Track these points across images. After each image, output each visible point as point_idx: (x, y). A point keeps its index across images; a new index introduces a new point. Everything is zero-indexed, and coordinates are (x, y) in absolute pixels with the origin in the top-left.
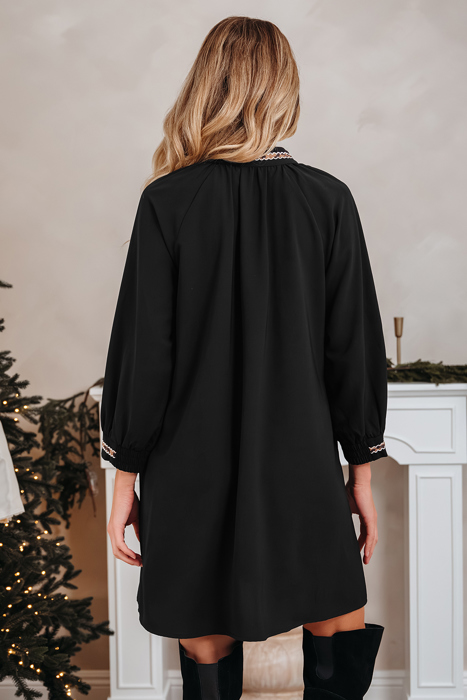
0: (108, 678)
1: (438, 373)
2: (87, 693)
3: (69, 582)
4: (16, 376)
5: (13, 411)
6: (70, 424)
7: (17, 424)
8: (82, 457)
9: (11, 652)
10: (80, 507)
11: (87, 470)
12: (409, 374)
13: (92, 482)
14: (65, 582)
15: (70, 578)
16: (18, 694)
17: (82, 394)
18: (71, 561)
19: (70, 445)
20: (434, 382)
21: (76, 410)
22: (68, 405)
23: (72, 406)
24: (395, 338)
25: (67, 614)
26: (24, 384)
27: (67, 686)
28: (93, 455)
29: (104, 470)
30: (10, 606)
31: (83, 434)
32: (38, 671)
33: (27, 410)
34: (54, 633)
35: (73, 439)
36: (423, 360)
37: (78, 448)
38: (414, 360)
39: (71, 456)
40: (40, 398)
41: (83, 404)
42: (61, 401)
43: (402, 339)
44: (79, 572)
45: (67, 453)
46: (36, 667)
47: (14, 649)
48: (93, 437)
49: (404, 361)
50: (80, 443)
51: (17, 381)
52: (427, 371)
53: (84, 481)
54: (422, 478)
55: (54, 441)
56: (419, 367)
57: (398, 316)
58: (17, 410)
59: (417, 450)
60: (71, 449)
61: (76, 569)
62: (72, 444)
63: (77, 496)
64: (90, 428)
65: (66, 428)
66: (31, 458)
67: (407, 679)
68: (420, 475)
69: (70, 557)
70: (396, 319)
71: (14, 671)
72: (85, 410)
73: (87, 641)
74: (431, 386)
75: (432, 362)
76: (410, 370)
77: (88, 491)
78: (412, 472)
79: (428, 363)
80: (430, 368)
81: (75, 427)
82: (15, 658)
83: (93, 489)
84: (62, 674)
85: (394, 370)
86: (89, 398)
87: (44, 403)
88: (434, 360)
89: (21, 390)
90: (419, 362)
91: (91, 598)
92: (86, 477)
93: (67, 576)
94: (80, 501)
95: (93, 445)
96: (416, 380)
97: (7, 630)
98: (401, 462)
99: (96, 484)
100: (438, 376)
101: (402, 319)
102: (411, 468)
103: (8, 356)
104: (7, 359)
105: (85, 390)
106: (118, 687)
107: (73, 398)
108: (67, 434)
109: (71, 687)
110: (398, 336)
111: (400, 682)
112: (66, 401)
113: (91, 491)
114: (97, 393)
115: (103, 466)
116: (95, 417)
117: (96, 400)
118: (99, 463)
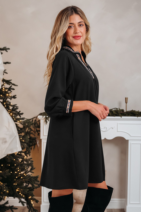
0: (41, 199)
1: (138, 114)
2: (37, 203)
3: (32, 171)
4: (20, 111)
5: (17, 122)
6: (32, 126)
7: (18, 126)
8: (35, 135)
9: (17, 190)
10: (34, 150)
11: (36, 139)
12: (129, 114)
13: (38, 143)
14: (31, 171)
15: (32, 170)
16: (19, 202)
17: (35, 117)
18: (33, 165)
19: (31, 132)
20: (136, 116)
21: (33, 122)
22: (31, 120)
23: (32, 121)
24: (125, 104)
25: (32, 180)
26: (22, 114)
27: (31, 201)
28: (38, 135)
29: (41, 139)
30: (17, 177)
31: (35, 129)
32: (24, 196)
33: (21, 121)
34: (28, 186)
35: (32, 130)
36: (133, 110)
37: (34, 133)
38: (131, 110)
39: (31, 135)
40: (24, 118)
41: (35, 120)
42: (29, 119)
43: (127, 104)
44: (35, 168)
45: (30, 134)
46: (23, 195)
47: (18, 189)
48: (38, 130)
49: (128, 110)
50: (34, 132)
51: (20, 113)
52: (135, 113)
53: (35, 142)
54: (132, 144)
55: (26, 131)
56: (132, 112)
57: (127, 97)
58: (18, 121)
59: (131, 136)
60: (31, 133)
61: (34, 167)
62: (32, 132)
63: (33, 147)
64: (37, 127)
65: (30, 127)
66: (22, 135)
67: (126, 201)
68: (132, 143)
69: (33, 164)
70: (126, 98)
71: (18, 196)
72: (36, 122)
73: (36, 188)
74: (136, 117)
75: (136, 111)
76: (129, 113)
77: (36, 145)
78: (129, 142)
79: (135, 111)
80: (136, 112)
81: (33, 127)
82: (18, 192)
83: (38, 145)
84: (30, 197)
85: (125, 112)
86: (37, 118)
87: (25, 119)
88: (137, 110)
89: (21, 116)
90: (132, 111)
91: (38, 176)
92: (36, 141)
93: (31, 169)
94: (34, 148)
95: (38, 132)
96: (131, 116)
97: (16, 184)
98: (126, 139)
99: (39, 143)
100: (138, 115)
101: (128, 98)
102: (129, 141)
103: (16, 106)
104: (16, 107)
105: (36, 116)
106: (44, 202)
107: (33, 119)
108: (31, 129)
109: (33, 201)
110: (126, 103)
111: (124, 202)
112: (31, 119)
113: (37, 145)
114: (40, 117)
115: (41, 138)
116: (39, 124)
117: (40, 119)
118: (40, 137)
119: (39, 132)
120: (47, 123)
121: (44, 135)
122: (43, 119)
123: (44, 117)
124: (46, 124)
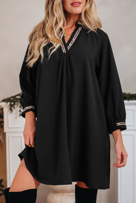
1: (128, 97)
13: (1, 137)
20: (127, 100)
28: (1, 128)
29: (5, 133)
114: (3, 104)
115: (5, 131)
116: (2, 113)
117: (2, 107)
118: (3, 130)
119: (2, 124)
120: (13, 112)
121: (8, 128)
122: (7, 106)
123: (9, 103)
124: (11, 113)
